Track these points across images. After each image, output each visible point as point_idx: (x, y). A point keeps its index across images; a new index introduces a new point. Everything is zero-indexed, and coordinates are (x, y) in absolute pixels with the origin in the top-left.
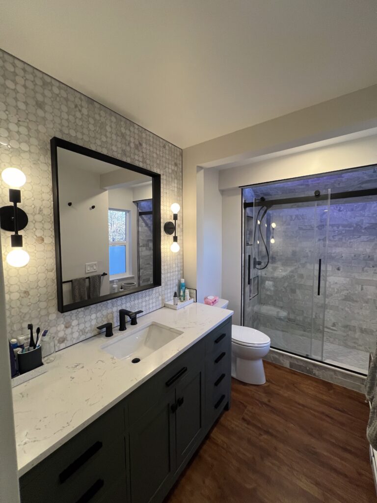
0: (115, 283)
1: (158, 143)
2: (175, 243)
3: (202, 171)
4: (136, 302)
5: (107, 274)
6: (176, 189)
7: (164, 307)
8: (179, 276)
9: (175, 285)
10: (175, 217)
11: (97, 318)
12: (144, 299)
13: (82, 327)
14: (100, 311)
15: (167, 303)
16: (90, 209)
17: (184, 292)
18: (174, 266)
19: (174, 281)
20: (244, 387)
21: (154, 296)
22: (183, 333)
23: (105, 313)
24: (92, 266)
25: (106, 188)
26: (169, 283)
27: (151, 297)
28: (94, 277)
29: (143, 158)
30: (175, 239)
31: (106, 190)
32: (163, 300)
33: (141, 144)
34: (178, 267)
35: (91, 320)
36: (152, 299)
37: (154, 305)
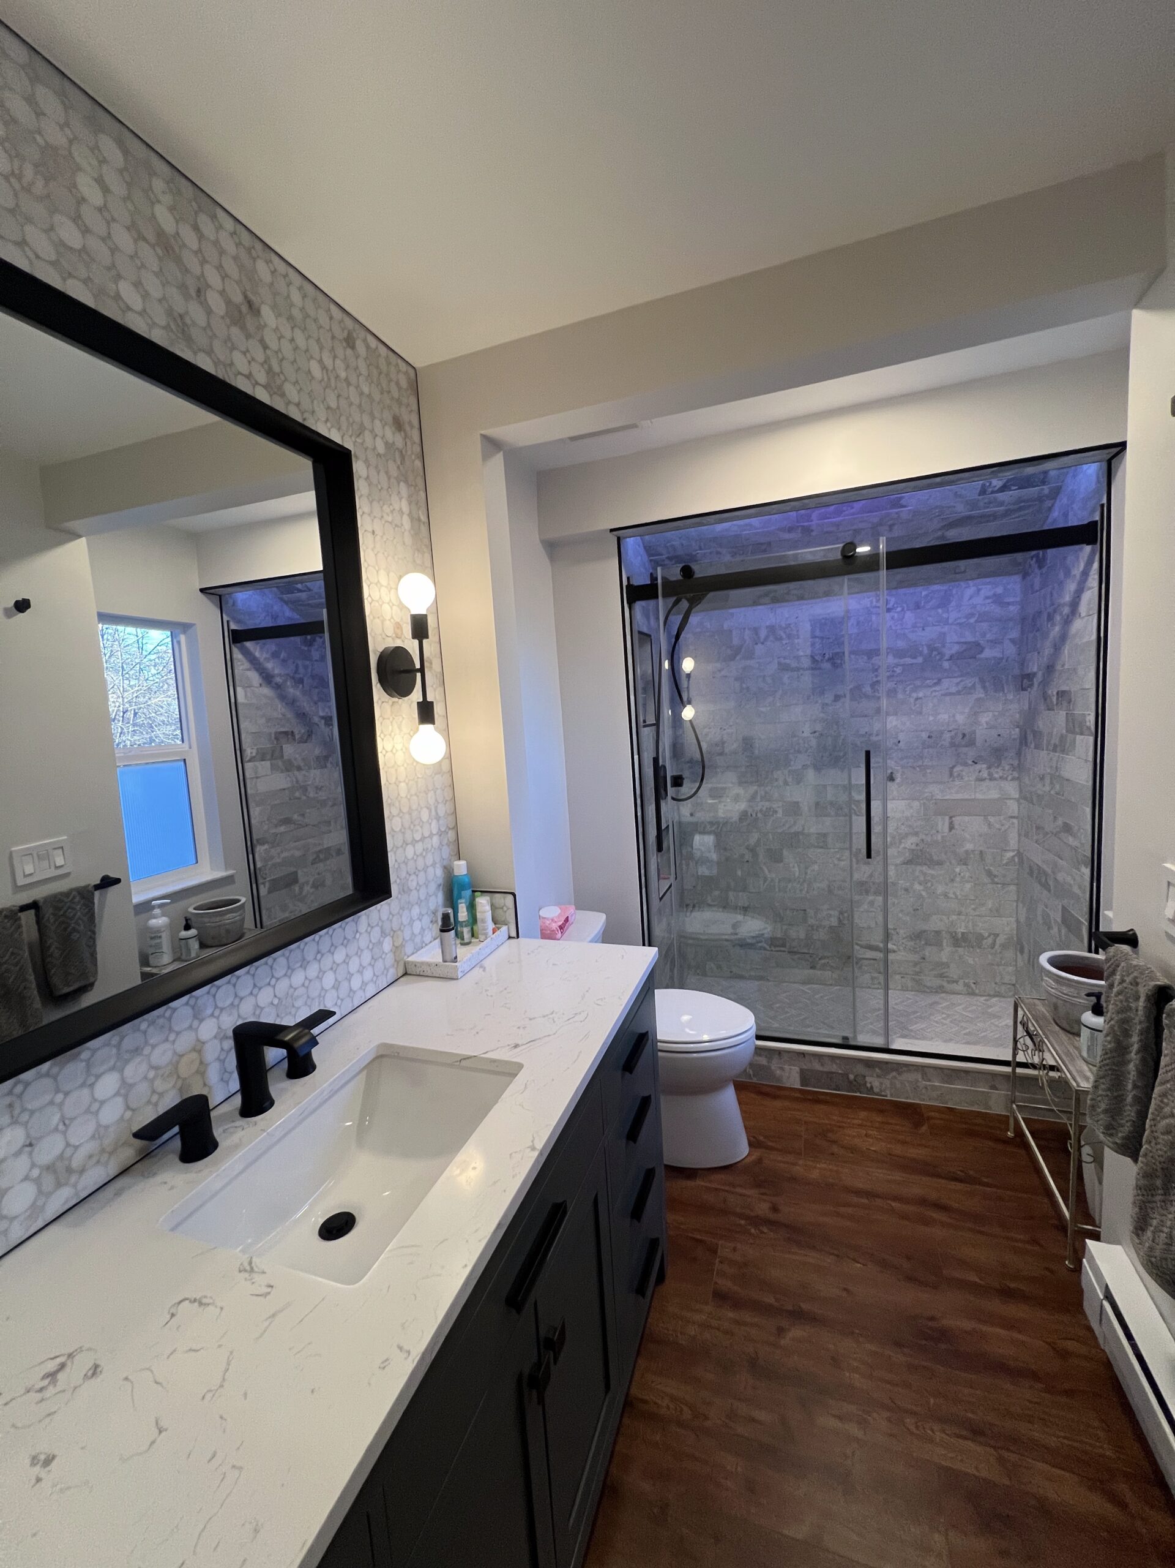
0: (157, 911)
1: (323, 320)
2: (429, 727)
3: (498, 460)
4: (298, 978)
5: (117, 881)
6: (406, 523)
7: (406, 974)
8: (446, 852)
9: (433, 887)
10: (420, 628)
11: (126, 1089)
12: (327, 962)
13: (50, 1149)
14: (137, 1051)
15: (410, 959)
16: (8, 614)
17: (472, 907)
18: (425, 815)
19: (430, 870)
20: (690, 1183)
21: (363, 942)
22: (520, 1066)
23: (161, 1055)
24: (43, 855)
25: (75, 525)
26: (413, 884)
27: (352, 948)
28: (57, 900)
29: (270, 371)
30: (426, 712)
31: (80, 536)
32: (397, 949)
33: (253, 309)
34: (438, 818)
35: (93, 1109)
36: (359, 953)
37: (368, 974)
